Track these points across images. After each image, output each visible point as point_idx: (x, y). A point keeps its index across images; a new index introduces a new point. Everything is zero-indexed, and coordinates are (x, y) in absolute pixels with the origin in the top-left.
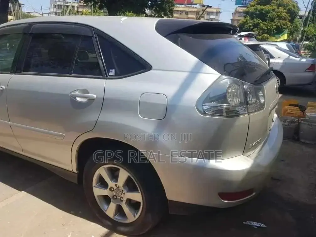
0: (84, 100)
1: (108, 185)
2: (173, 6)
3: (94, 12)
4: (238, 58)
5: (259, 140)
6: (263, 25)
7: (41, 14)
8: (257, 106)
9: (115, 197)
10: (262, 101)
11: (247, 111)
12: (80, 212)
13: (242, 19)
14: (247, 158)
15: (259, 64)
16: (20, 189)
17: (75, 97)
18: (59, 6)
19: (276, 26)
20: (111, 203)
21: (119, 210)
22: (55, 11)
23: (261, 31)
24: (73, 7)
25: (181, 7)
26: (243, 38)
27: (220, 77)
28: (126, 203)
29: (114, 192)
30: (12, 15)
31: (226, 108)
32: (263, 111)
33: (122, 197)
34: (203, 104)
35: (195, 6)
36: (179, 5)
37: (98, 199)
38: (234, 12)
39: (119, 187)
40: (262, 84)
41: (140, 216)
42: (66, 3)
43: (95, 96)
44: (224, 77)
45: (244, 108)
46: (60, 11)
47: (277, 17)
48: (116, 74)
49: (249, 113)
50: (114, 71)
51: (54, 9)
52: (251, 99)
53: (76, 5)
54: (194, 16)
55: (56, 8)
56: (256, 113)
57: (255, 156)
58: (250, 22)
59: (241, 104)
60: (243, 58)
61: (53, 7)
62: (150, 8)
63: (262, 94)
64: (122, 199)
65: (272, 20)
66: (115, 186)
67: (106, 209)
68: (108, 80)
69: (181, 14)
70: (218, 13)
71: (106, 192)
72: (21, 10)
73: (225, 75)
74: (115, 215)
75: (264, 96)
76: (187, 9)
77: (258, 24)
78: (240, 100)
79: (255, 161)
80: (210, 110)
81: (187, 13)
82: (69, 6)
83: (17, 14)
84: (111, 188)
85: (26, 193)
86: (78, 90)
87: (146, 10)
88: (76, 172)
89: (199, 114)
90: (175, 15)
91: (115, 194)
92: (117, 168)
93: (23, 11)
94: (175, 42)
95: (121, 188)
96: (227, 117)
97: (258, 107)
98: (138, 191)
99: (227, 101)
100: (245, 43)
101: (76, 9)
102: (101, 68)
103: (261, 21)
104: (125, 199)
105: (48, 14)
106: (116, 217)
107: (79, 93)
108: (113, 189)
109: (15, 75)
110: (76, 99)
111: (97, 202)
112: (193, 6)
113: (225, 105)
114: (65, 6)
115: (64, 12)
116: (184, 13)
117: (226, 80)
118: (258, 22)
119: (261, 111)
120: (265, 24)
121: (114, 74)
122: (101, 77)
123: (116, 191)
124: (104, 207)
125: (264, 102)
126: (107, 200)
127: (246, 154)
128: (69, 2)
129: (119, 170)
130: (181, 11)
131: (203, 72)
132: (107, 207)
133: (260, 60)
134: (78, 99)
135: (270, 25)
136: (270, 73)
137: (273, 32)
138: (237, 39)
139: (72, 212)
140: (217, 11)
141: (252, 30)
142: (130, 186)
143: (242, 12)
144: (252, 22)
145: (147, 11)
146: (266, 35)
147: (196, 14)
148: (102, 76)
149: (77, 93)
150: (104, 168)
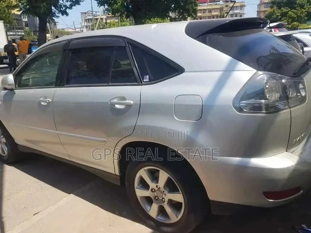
0: (122, 107)
1: (149, 186)
2: (196, 5)
3: (121, 21)
4: (270, 50)
5: (303, 135)
6: (292, 13)
7: (74, 29)
8: (298, 100)
9: (157, 198)
10: (303, 94)
11: (288, 106)
12: (125, 213)
13: (269, 10)
14: (291, 154)
15: (293, 54)
16: (69, 193)
17: (113, 105)
18: (88, 20)
19: (307, 12)
20: (154, 204)
21: (162, 211)
22: (86, 25)
23: (290, 20)
24: (102, 19)
25: (204, 6)
26: (273, 30)
27: (256, 73)
28: (167, 204)
29: (155, 193)
30: (49, 33)
31: (266, 105)
32: (305, 104)
33: (163, 198)
34: (240, 102)
35: (218, 3)
36: (202, 4)
37: (141, 200)
38: (259, 3)
39: (160, 188)
40: (301, 76)
41: (182, 217)
42: (95, 17)
43: (132, 102)
44: (260, 73)
45: (284, 102)
46: (90, 24)
47: (307, 3)
48: (150, 80)
49: (290, 108)
50: (148, 77)
51: (84, 24)
52: (291, 93)
53: (104, 17)
54: (217, 13)
55: (86, 22)
56: (298, 107)
57: (300, 152)
58: (278, 12)
59: (281, 99)
60: (276, 50)
61: (84, 21)
62: (174, 10)
63: (302, 87)
64: (163, 200)
65: (302, 6)
66: (156, 187)
67: (149, 210)
68: (142, 86)
69: (204, 12)
70: (242, 7)
71: (147, 193)
72: (57, 27)
73: (260, 70)
74: (158, 216)
75: (304, 88)
76: (210, 7)
77: (287, 13)
78: (279, 94)
79: (300, 157)
80: (247, 107)
81: (210, 11)
82: (98, 18)
83: (53, 32)
84: (153, 189)
85: (74, 196)
86: (116, 98)
87: (170, 13)
88: (119, 175)
89: (236, 112)
90: (199, 14)
91: (156, 195)
92: (157, 170)
93: (58, 28)
94: (204, 42)
95: (162, 189)
96: (266, 113)
97: (300, 100)
98: (179, 191)
99: (266, 96)
100: (276, 35)
101: (104, 21)
102: (136, 75)
103: (290, 9)
104: (166, 200)
105: (80, 28)
106: (158, 217)
107: (117, 100)
108: (155, 190)
109: (59, 88)
110: (115, 106)
111: (139, 202)
112: (216, 3)
113: (263, 101)
114: (94, 19)
115: (94, 25)
116: (207, 11)
117: (262, 76)
118: (286, 10)
119: (303, 105)
120: (294, 12)
121: (148, 80)
122: (136, 83)
123: (157, 192)
124: (147, 207)
125: (306, 95)
126: (149, 200)
127: (289, 151)
128: (98, 15)
129: (158, 171)
130: (204, 10)
131: (238, 69)
132: (149, 208)
133: (294, 50)
134: (117, 106)
135: (299, 12)
136: (309, 64)
137: (304, 20)
138: (267, 32)
139: (117, 213)
140: (241, 5)
141: (280, 20)
142: (170, 186)
143: (268, 3)
144: (280, 12)
145: (172, 14)
146: (295, 23)
147: (219, 11)
148: (138, 83)
149: (115, 100)
150: (145, 170)
